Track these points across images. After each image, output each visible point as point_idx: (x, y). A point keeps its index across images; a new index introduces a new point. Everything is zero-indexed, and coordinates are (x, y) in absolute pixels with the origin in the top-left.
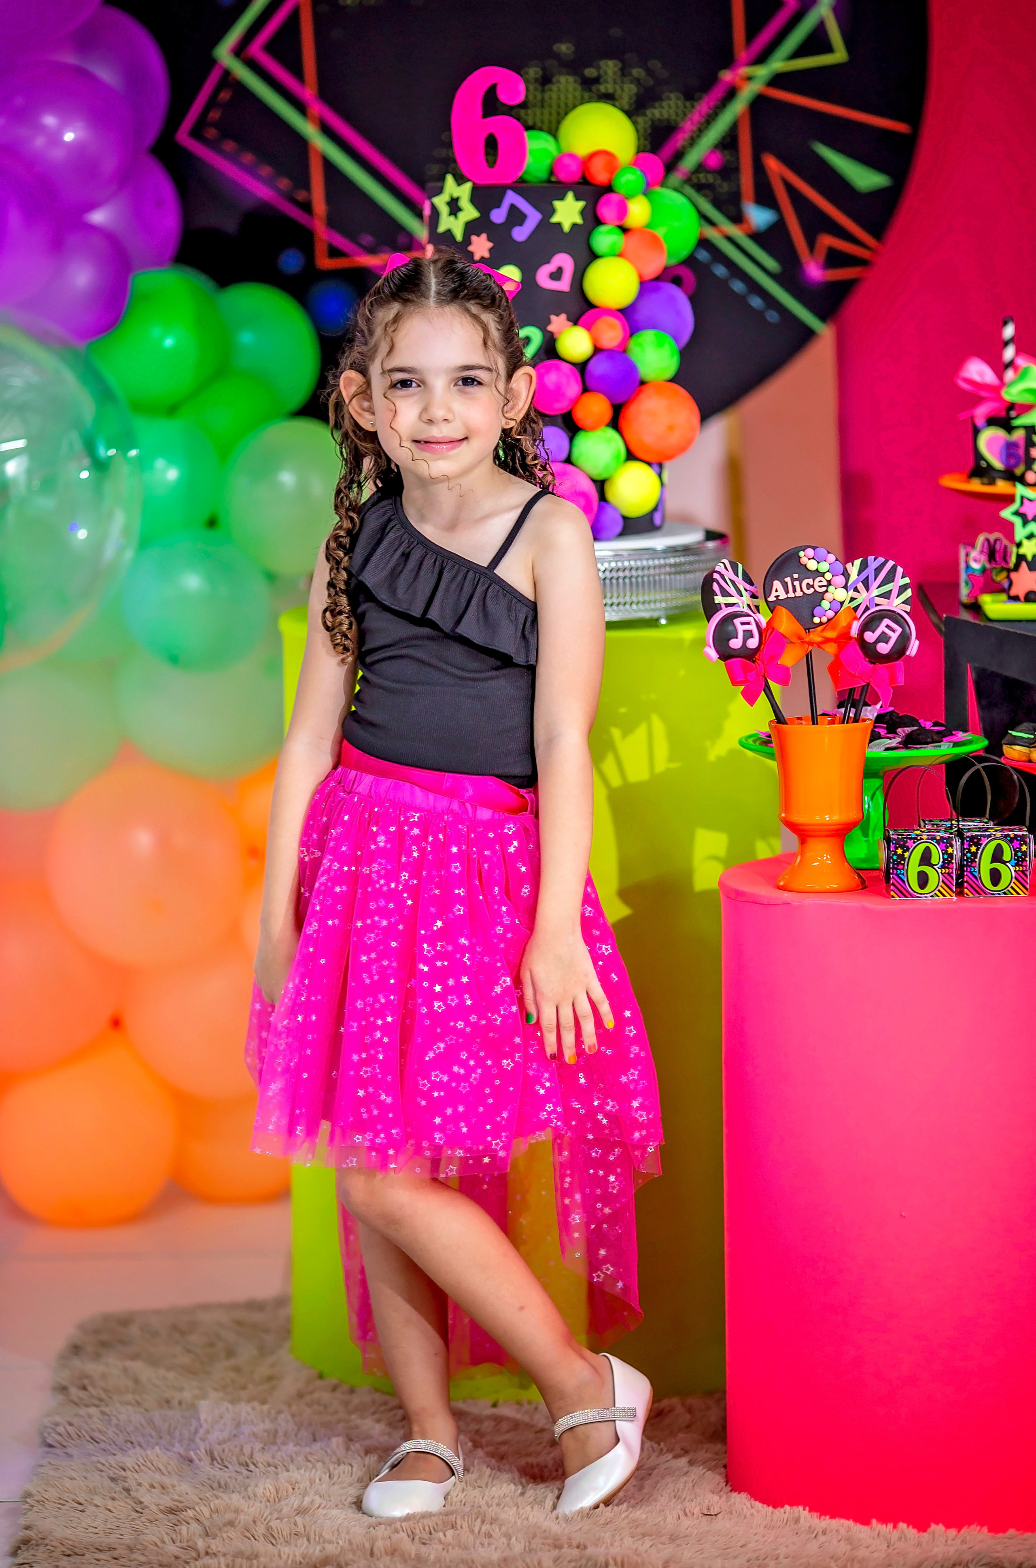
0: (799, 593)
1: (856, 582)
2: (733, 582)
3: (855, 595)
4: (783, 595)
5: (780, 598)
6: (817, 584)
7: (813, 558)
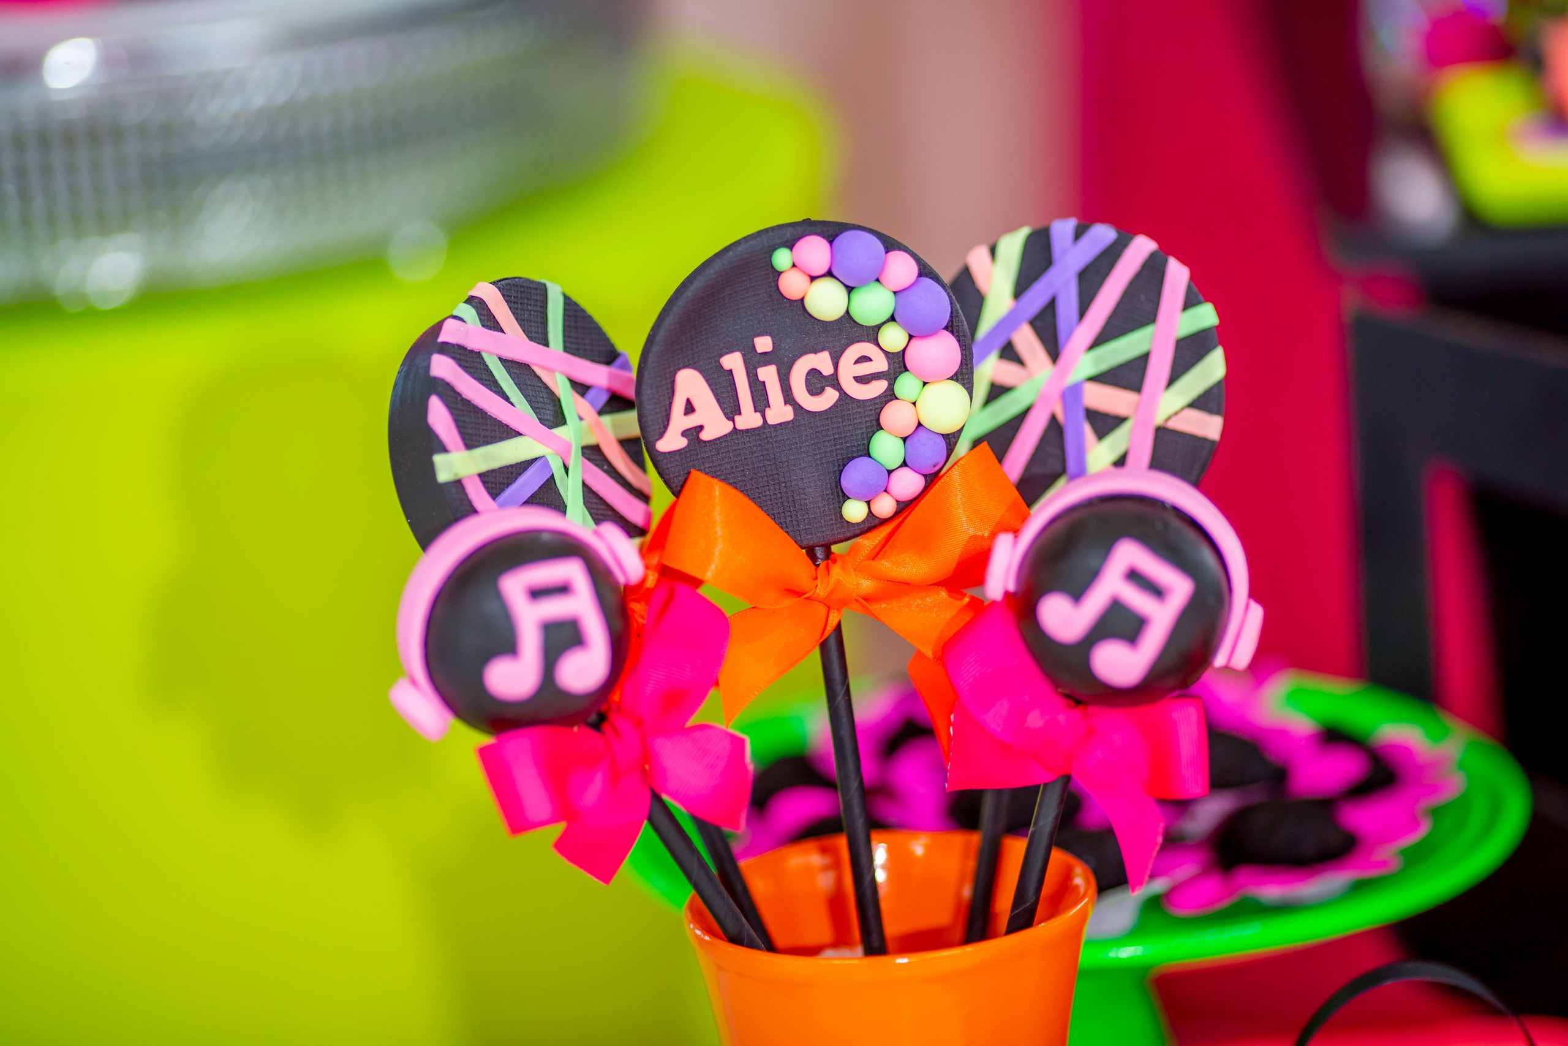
0: (779, 413)
1: (1008, 323)
2: (520, 371)
3: (1006, 372)
4: (716, 426)
5: (705, 436)
6: (848, 370)
7: (830, 274)
